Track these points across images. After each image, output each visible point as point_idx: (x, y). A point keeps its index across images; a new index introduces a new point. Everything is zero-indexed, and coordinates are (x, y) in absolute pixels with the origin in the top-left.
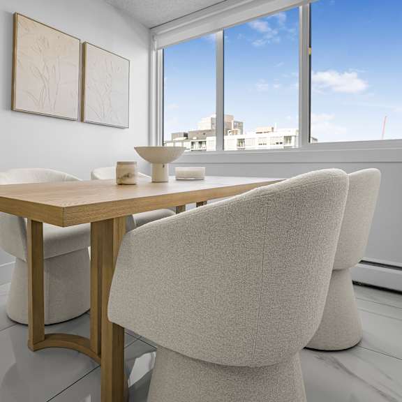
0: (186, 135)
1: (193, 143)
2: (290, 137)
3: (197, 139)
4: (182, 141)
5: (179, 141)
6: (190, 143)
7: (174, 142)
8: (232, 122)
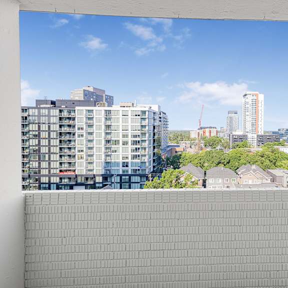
0: (53, 103)
1: (61, 111)
2: (145, 111)
3: (66, 107)
4: (49, 108)
5: (45, 108)
6: (58, 111)
7: (40, 108)
8: (104, 95)
